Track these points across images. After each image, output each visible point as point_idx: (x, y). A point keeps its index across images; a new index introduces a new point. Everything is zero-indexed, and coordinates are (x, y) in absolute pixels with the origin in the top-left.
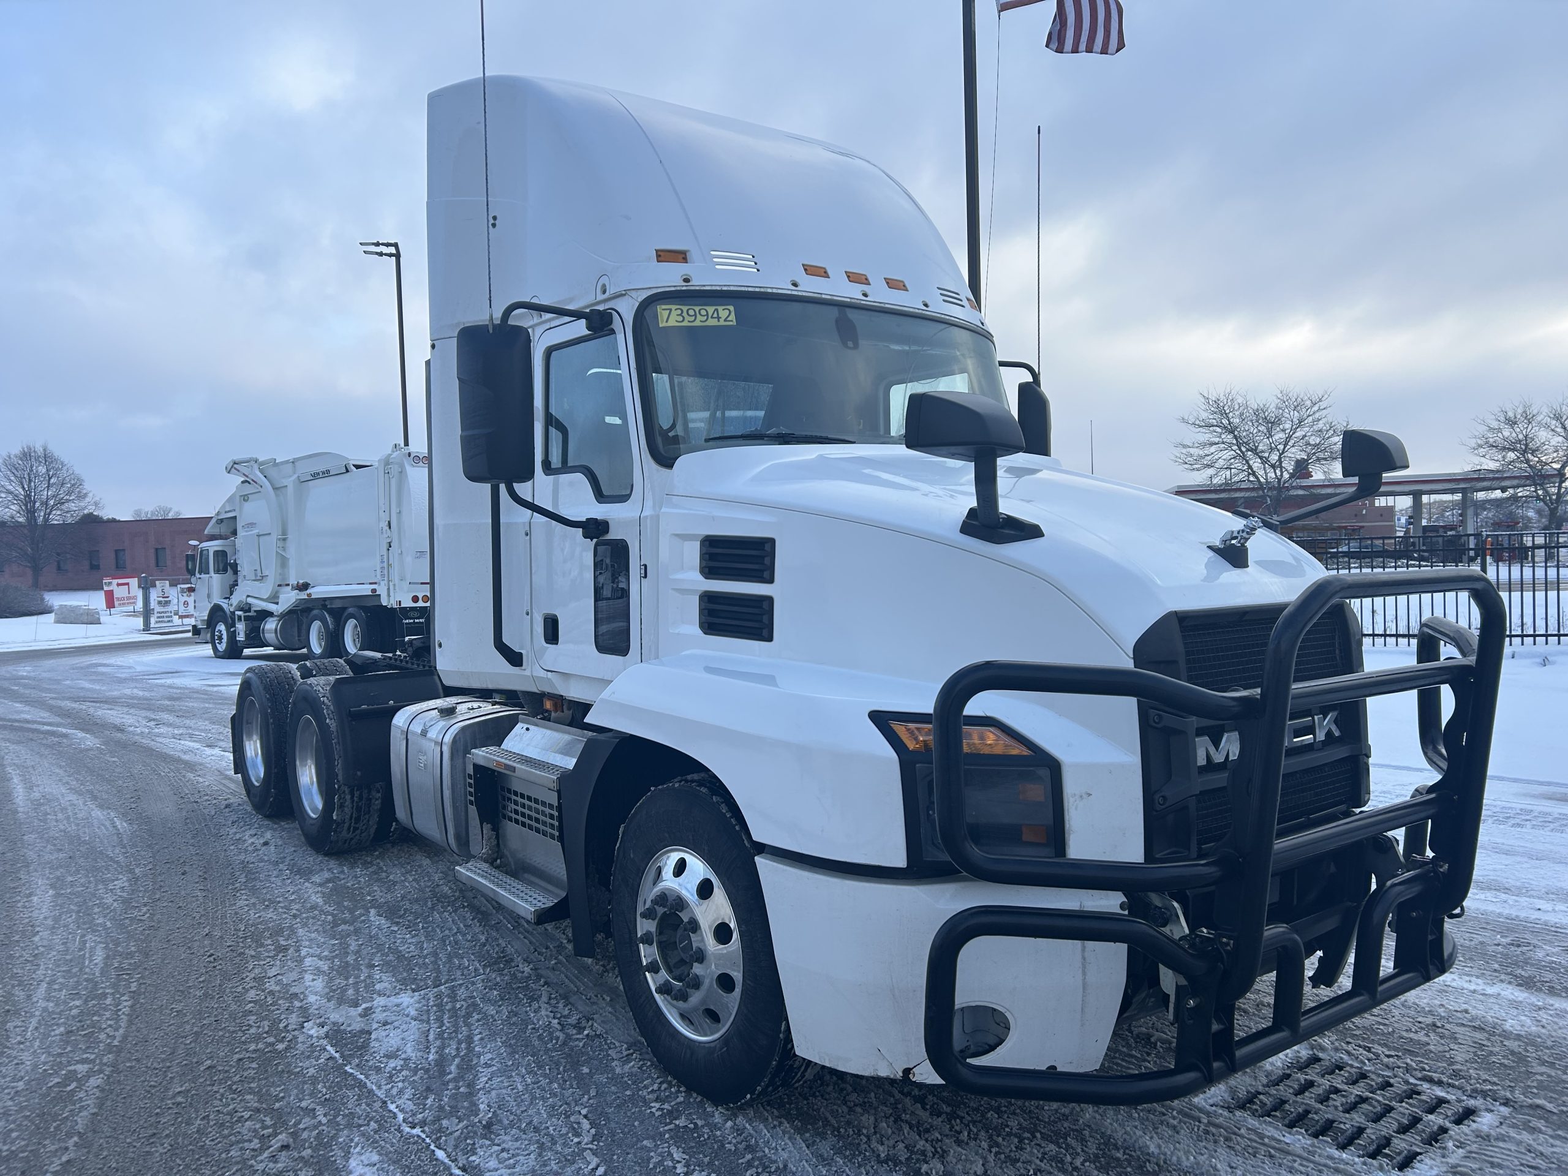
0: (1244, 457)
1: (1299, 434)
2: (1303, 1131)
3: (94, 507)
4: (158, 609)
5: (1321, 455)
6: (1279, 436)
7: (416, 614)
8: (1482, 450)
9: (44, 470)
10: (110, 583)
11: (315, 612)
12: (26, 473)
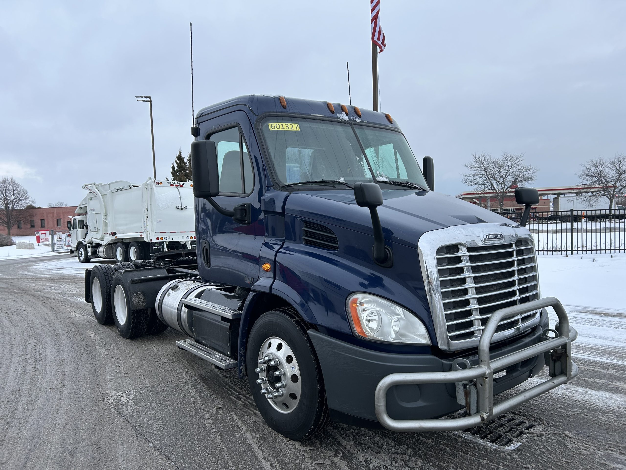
0: (489, 180)
1: (511, 171)
2: (470, 433)
3: (32, 203)
4: (57, 243)
5: (520, 179)
6: (503, 172)
7: (158, 245)
8: (583, 177)
9: (12, 188)
10: (38, 233)
11: (118, 244)
12: (4, 189)
